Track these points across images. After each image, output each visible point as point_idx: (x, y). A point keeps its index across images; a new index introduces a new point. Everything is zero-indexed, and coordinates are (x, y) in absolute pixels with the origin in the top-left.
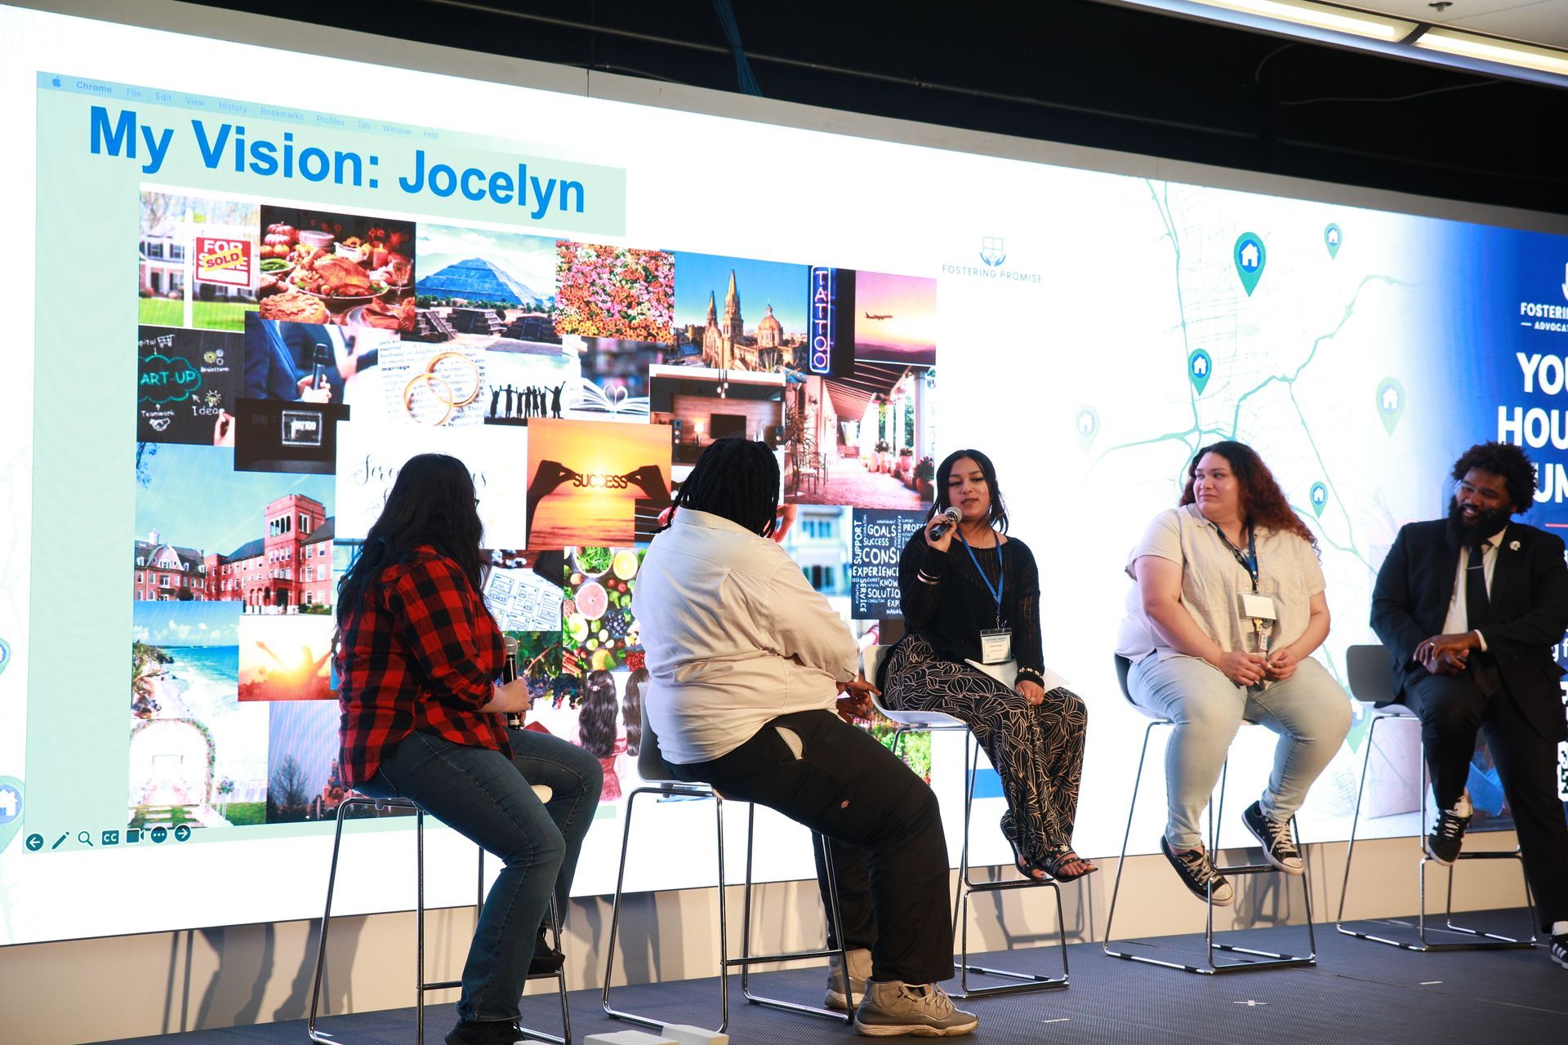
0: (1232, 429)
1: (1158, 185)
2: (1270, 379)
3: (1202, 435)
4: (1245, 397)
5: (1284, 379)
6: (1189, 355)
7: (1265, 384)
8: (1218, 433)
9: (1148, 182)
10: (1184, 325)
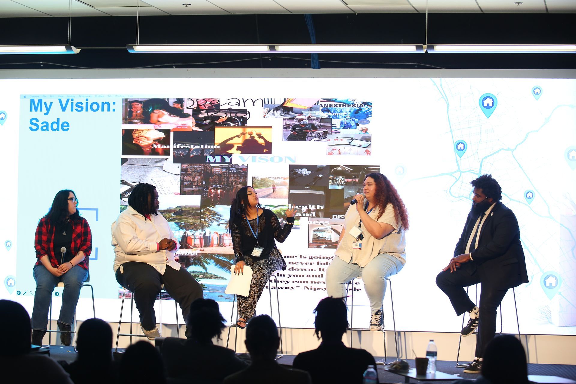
0: (479, 170)
1: (437, 80)
2: (500, 150)
3: (462, 173)
4: (486, 157)
5: (508, 149)
6: (454, 143)
7: (498, 152)
8: (470, 172)
9: (432, 80)
10: (451, 131)
